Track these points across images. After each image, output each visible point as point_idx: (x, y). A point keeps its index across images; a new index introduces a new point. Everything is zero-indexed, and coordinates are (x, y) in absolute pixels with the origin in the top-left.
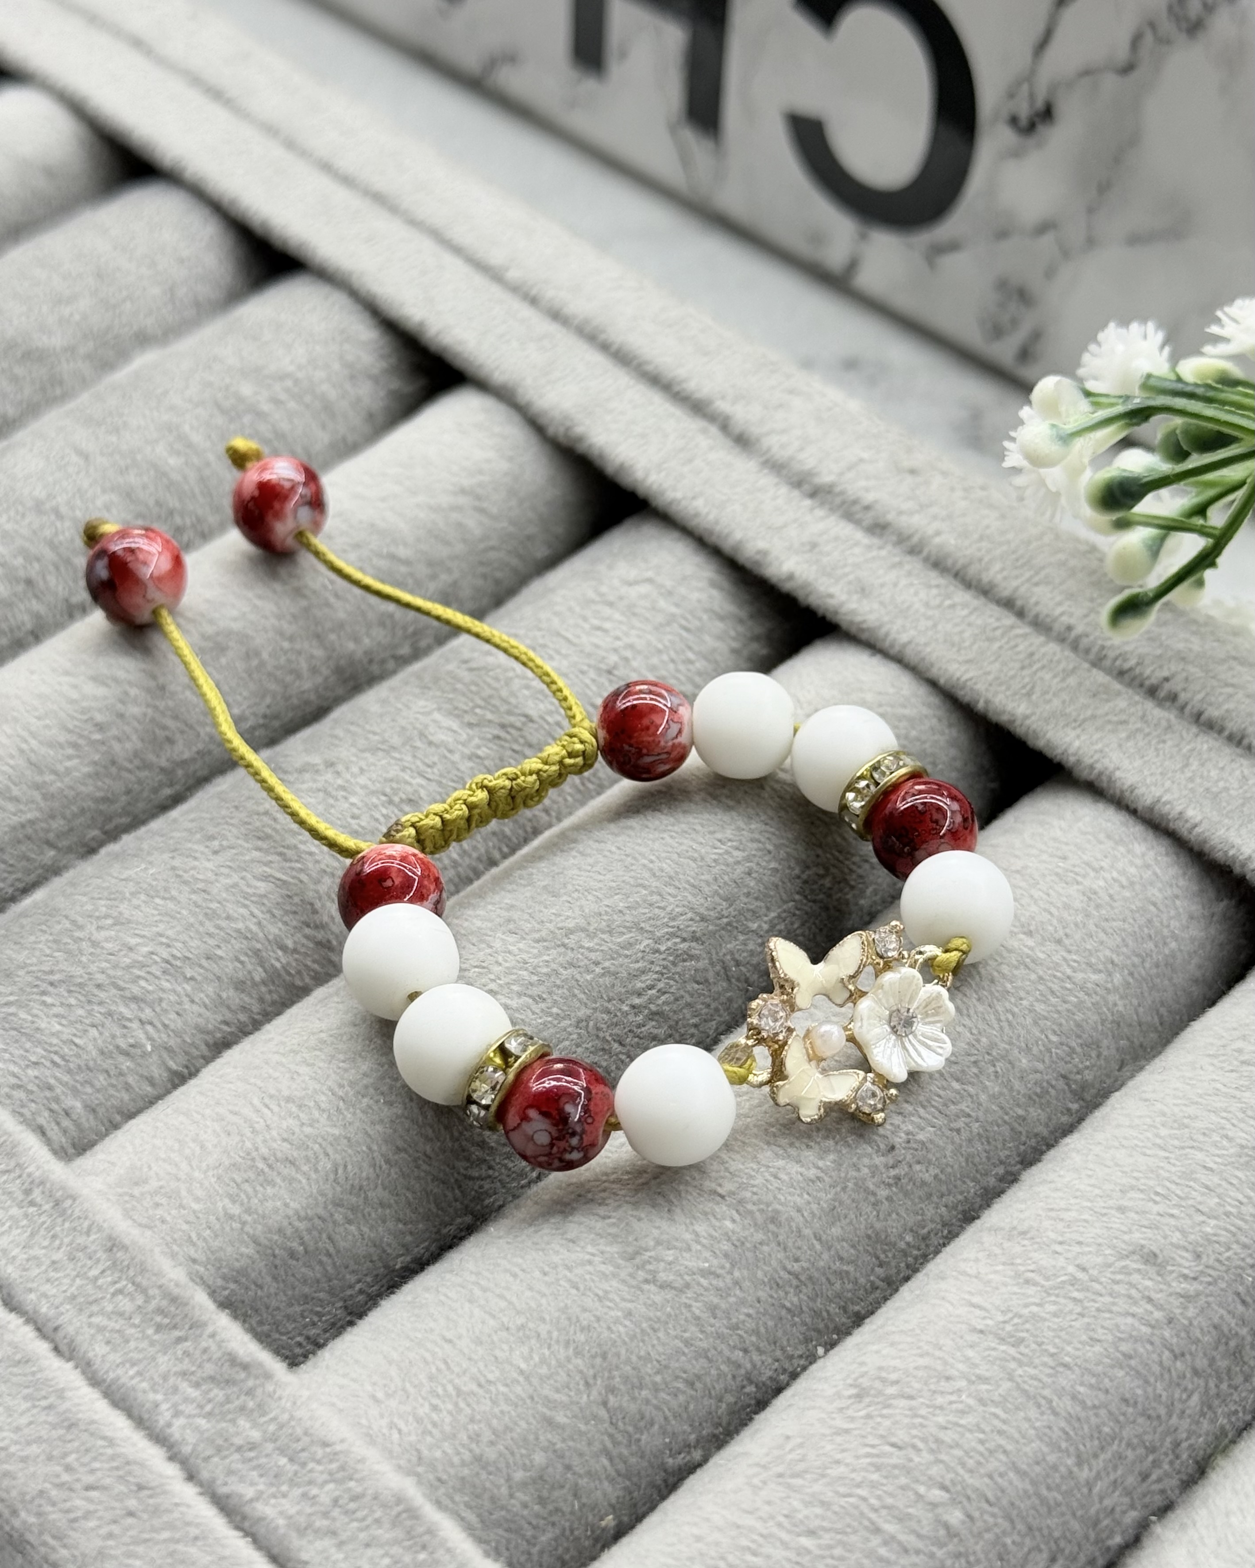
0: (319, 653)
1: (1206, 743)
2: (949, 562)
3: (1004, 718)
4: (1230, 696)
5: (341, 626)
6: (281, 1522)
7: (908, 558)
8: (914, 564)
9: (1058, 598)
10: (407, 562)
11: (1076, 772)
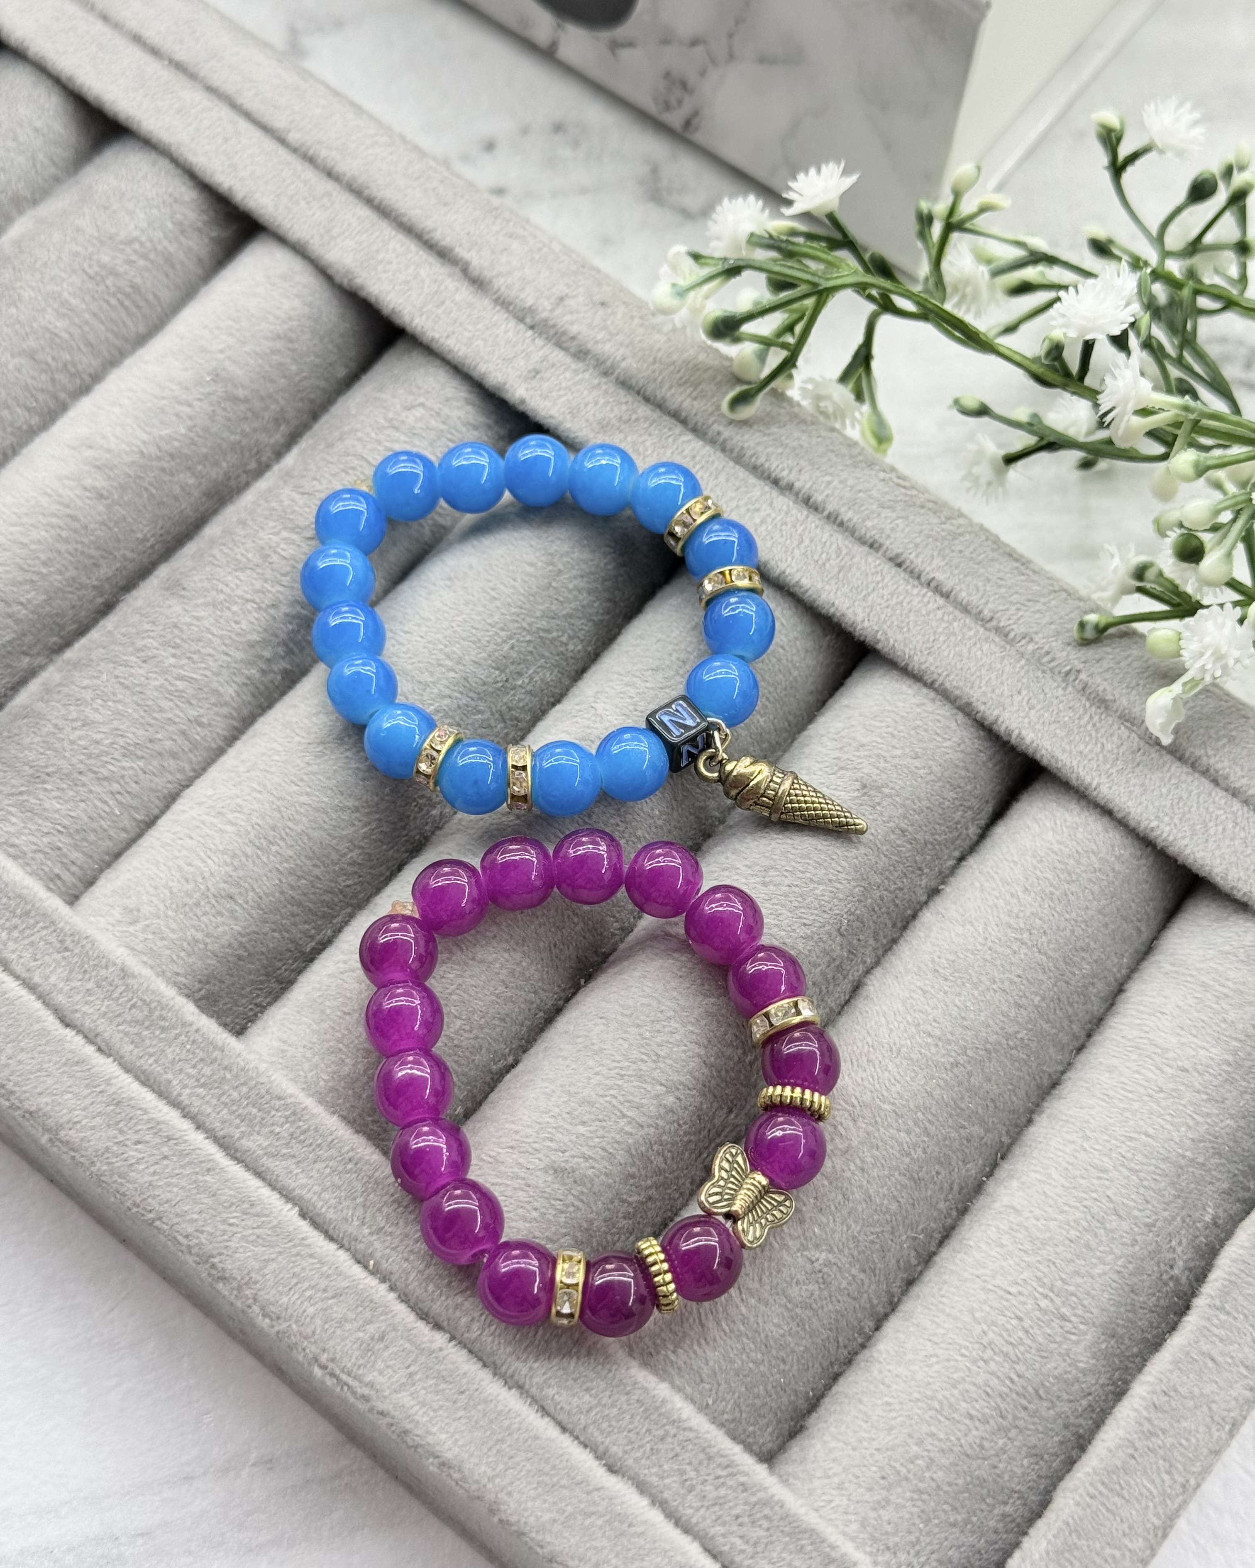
1: (813, 522)
2: (633, 381)
4: (829, 483)
8: (608, 385)
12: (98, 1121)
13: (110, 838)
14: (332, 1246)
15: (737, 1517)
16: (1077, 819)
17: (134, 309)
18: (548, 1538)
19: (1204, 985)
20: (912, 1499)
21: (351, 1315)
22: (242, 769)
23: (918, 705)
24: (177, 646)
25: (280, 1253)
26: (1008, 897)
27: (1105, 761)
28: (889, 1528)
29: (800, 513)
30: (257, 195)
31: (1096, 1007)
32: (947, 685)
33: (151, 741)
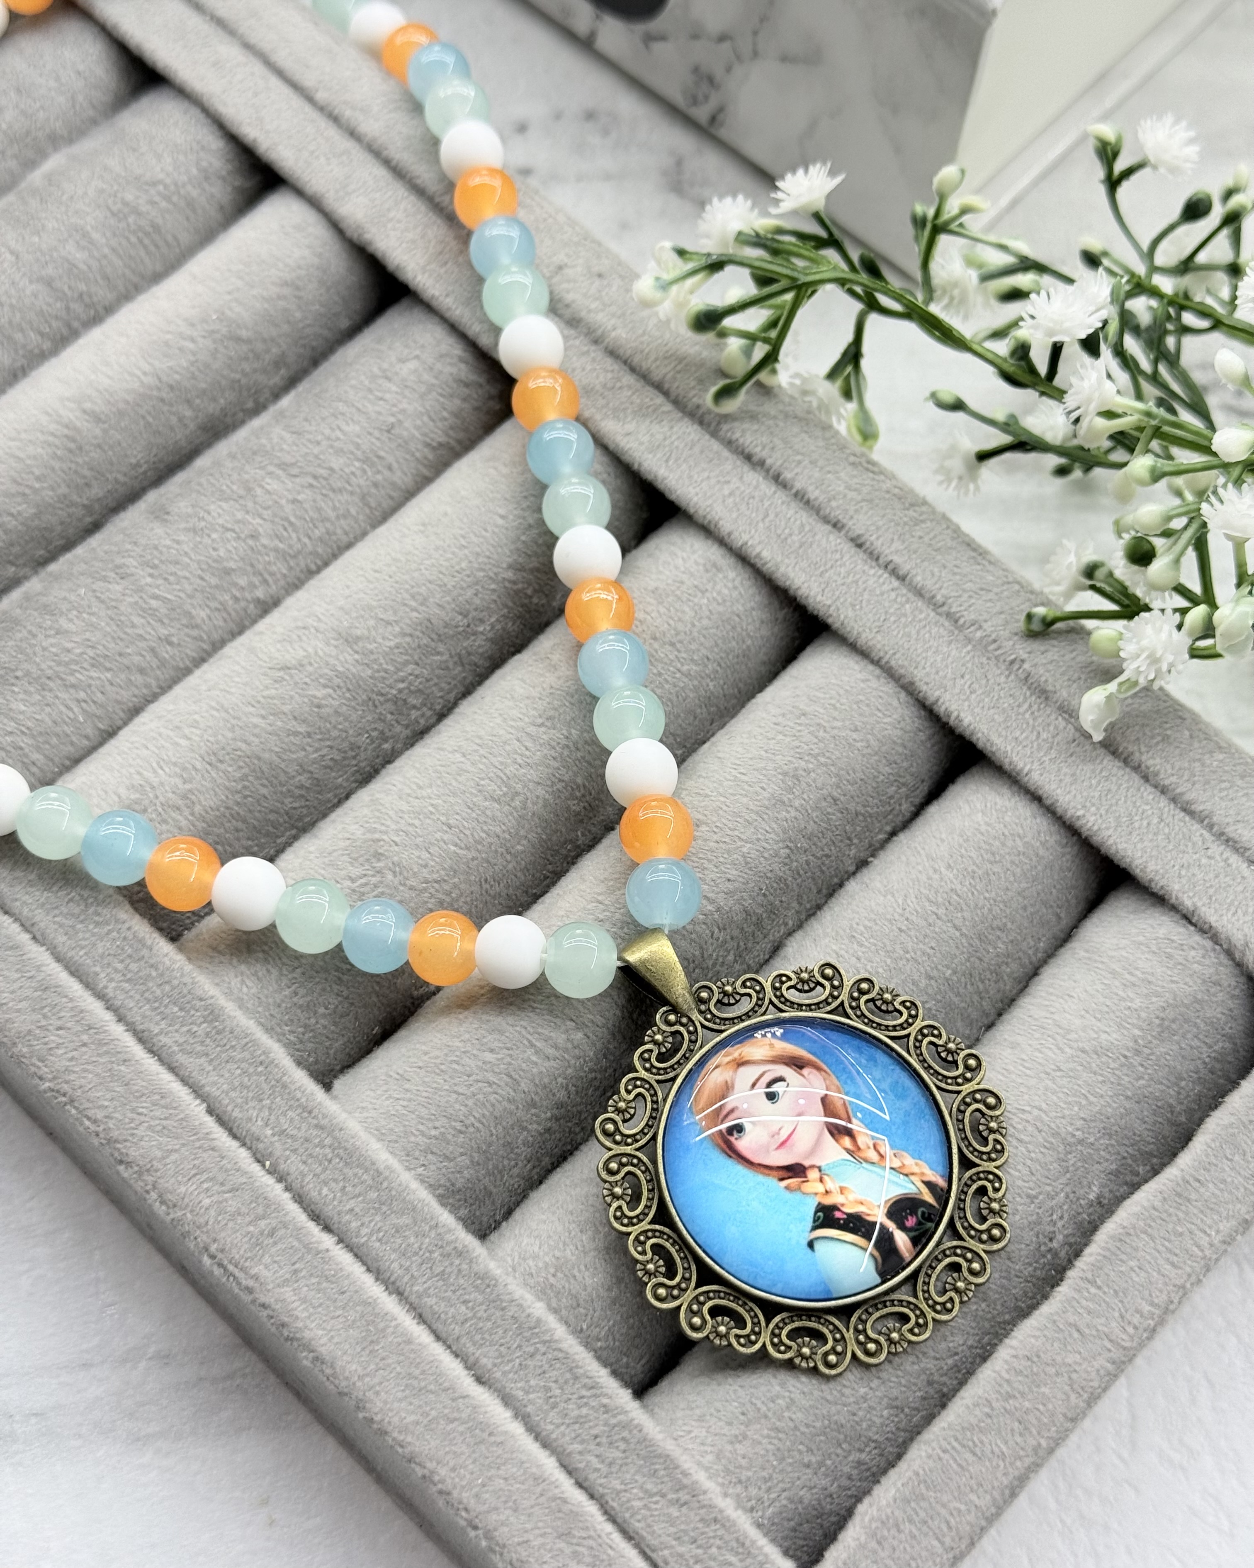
0: (188, 413)
1: (780, 497)
2: (621, 352)
3: (650, 477)
4: (799, 462)
5: (204, 392)
6: (176, 1048)
7: (593, 348)
8: (597, 353)
9: (693, 384)
10: (248, 341)
11: (696, 517)
12: (23, 1005)
13: (72, 743)
14: (235, 1144)
15: (596, 1437)
16: (1007, 803)
17: (152, 248)
18: (409, 1439)
19: (1113, 973)
20: (768, 1437)
21: (244, 1210)
22: (204, 688)
23: (863, 681)
24: (155, 567)
25: (183, 1145)
26: (931, 872)
27: (1039, 748)
28: (744, 1462)
29: (767, 488)
30: (280, 148)
31: (1008, 986)
32: (893, 663)
33: (120, 655)
